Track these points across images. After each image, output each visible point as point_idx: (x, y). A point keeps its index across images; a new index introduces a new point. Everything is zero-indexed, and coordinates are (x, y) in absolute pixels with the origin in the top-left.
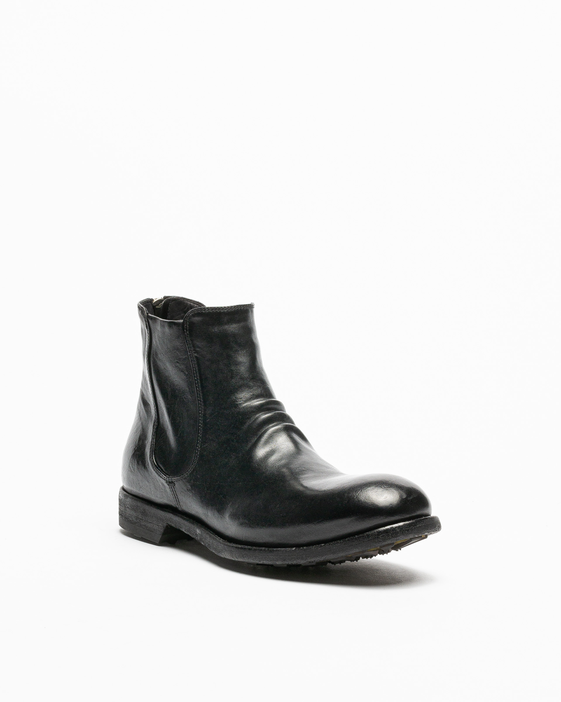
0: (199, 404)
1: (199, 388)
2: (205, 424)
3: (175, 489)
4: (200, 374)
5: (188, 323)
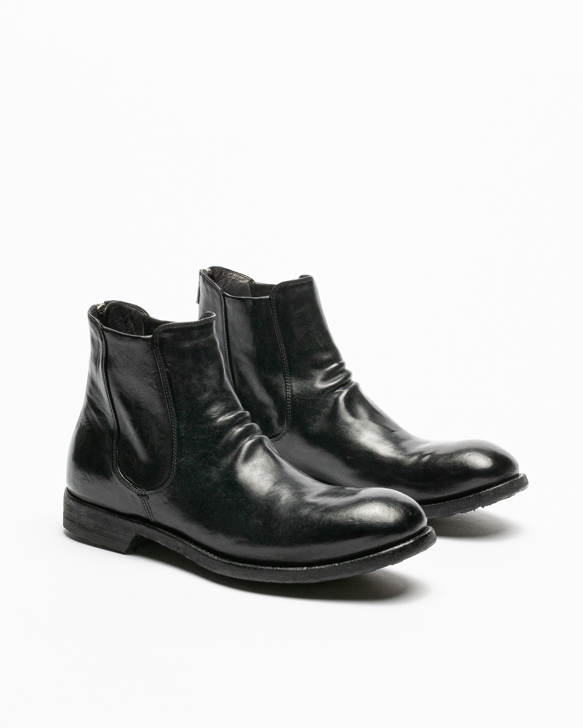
0: (171, 419)
1: (170, 402)
2: (179, 438)
3: (149, 502)
4: (171, 388)
5: (158, 339)
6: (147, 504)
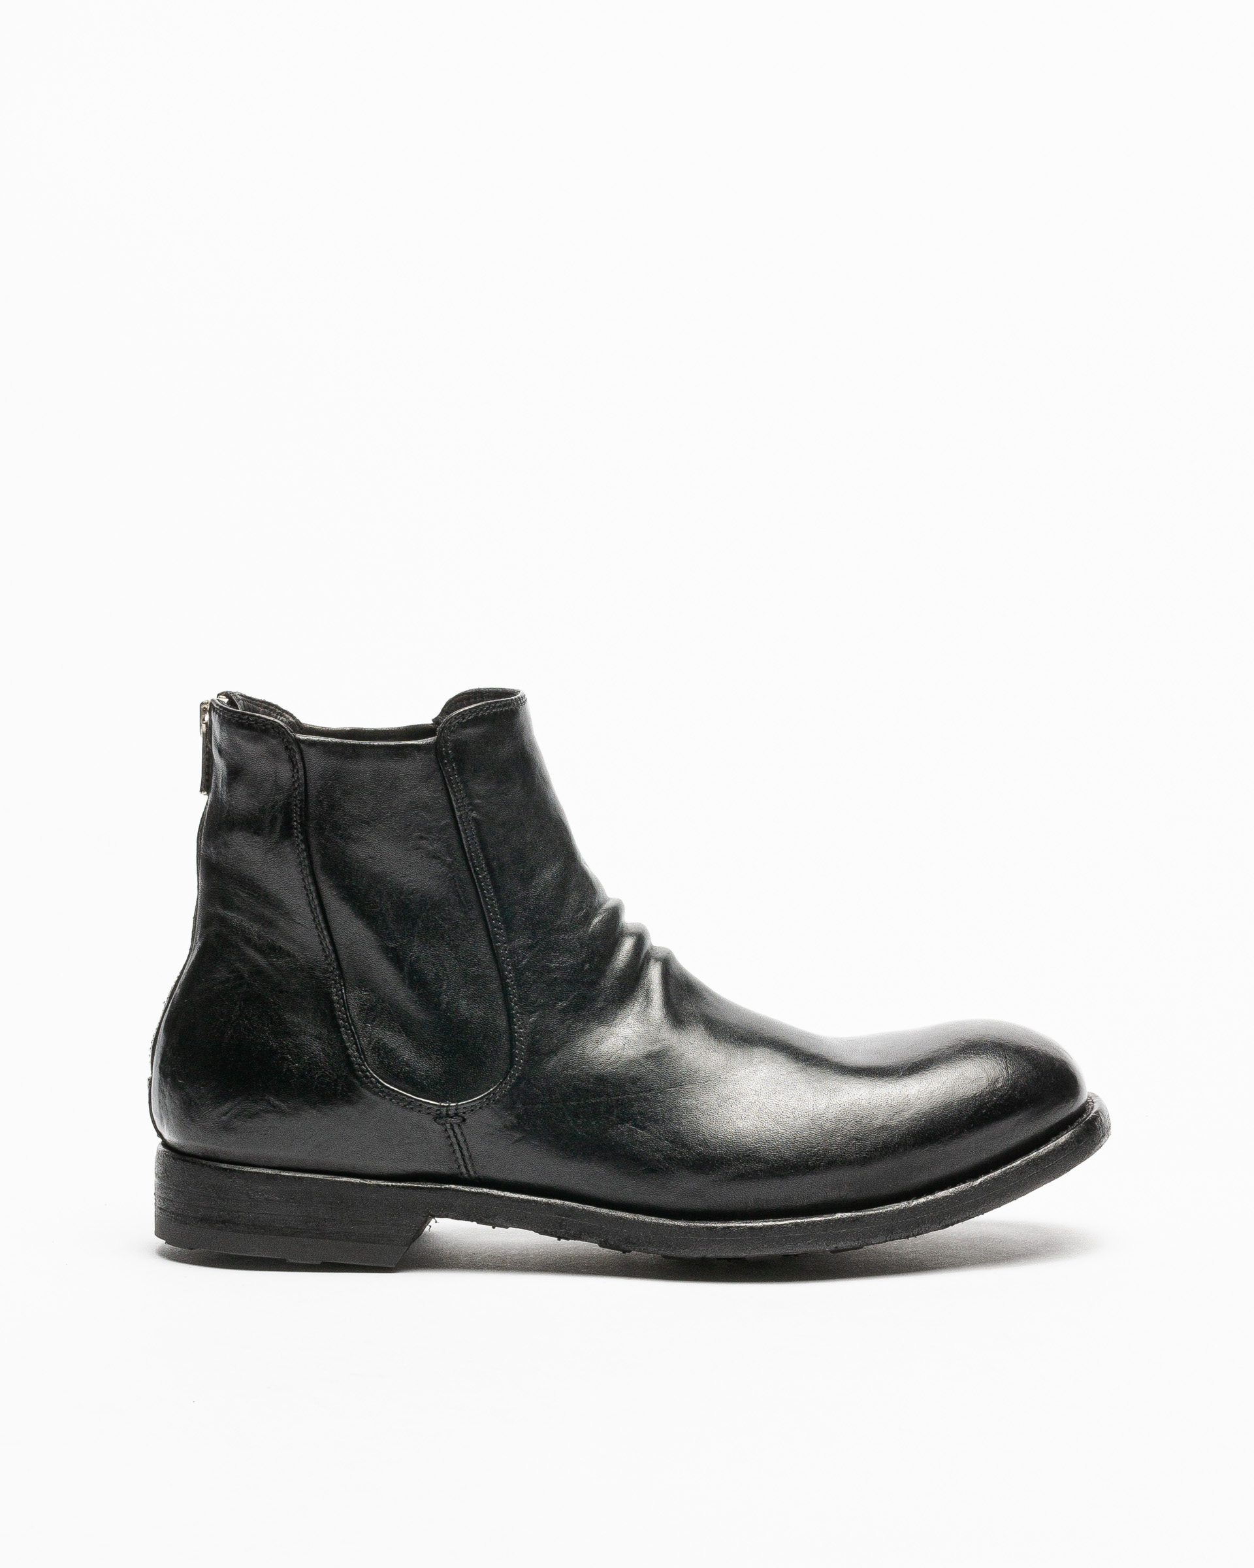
3: (465, 1131)
4: (486, 858)
5: (449, 744)
6: (460, 1138)
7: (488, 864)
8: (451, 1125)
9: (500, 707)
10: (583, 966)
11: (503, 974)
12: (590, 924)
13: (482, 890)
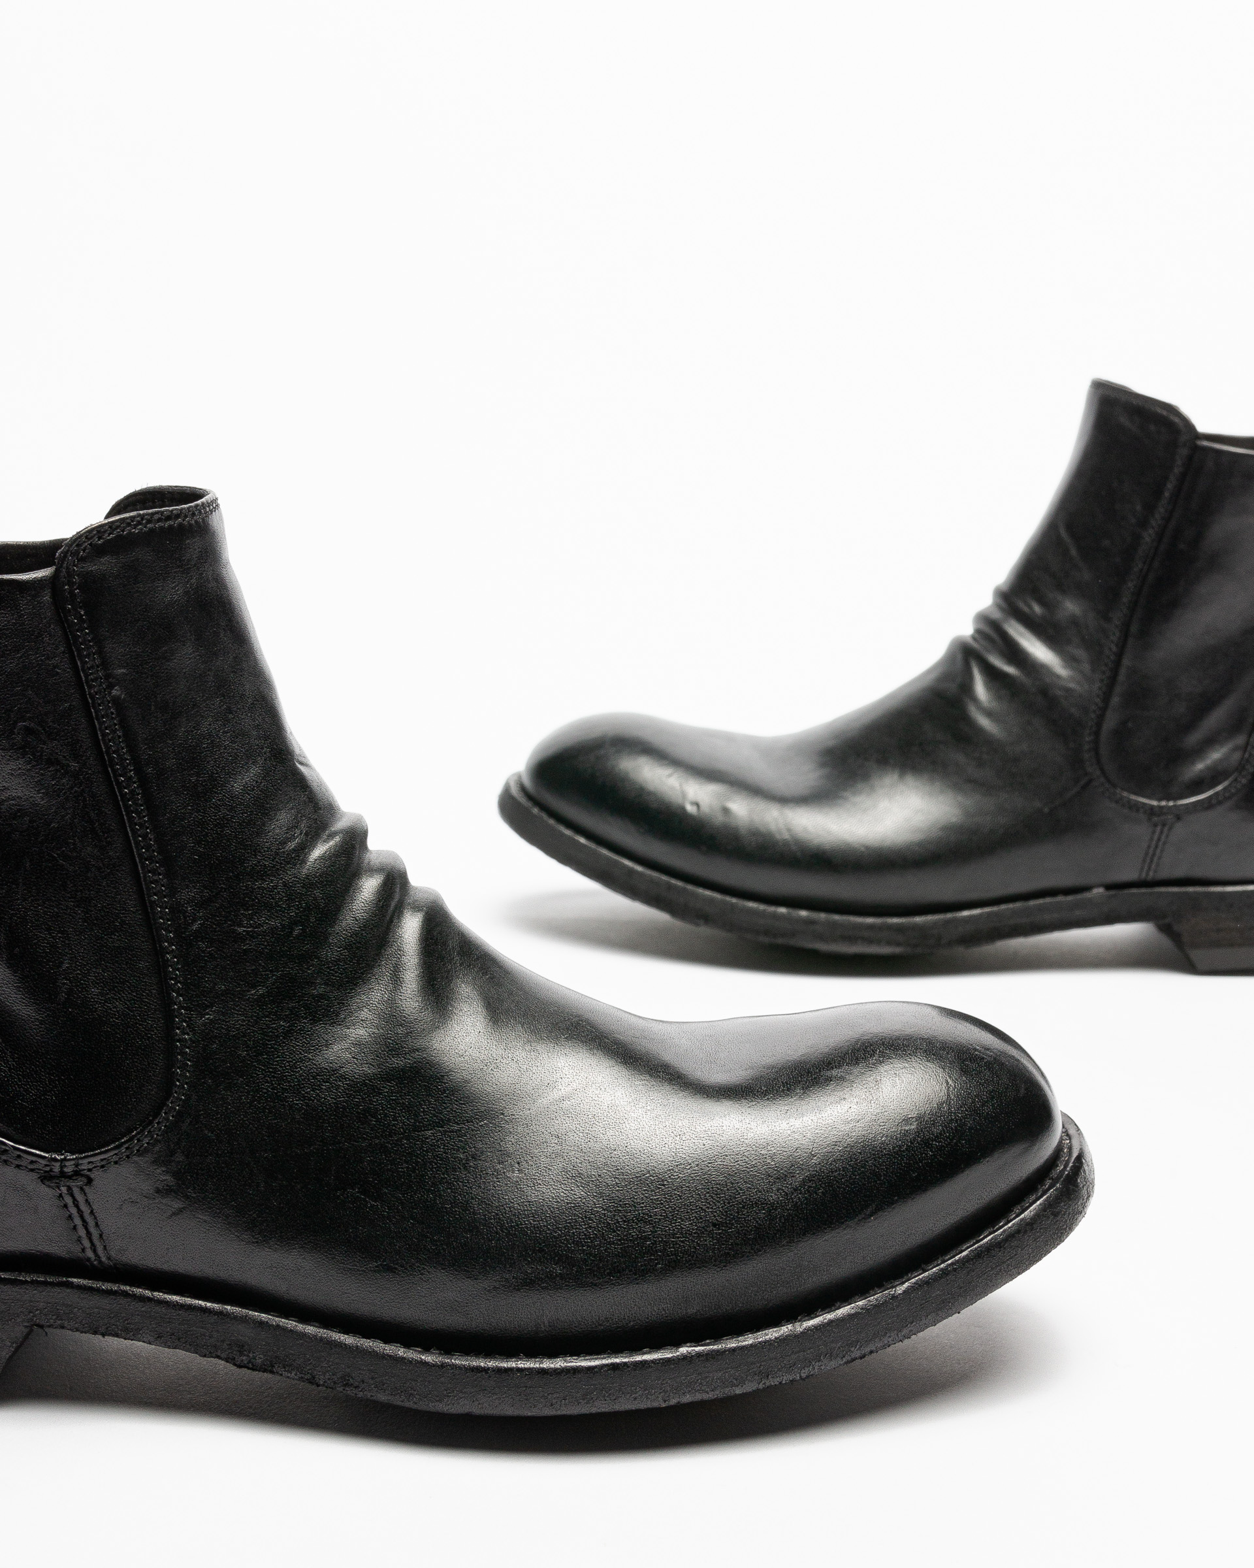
2: (185, 939)
3: (90, 1197)
4: (136, 761)
5: (76, 579)
6: (83, 1207)
7: (138, 771)
8: (69, 1189)
9: (159, 520)
10: (292, 930)
11: (161, 946)
12: (304, 862)
13: (129, 813)
